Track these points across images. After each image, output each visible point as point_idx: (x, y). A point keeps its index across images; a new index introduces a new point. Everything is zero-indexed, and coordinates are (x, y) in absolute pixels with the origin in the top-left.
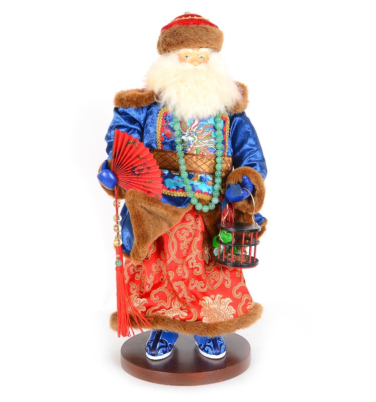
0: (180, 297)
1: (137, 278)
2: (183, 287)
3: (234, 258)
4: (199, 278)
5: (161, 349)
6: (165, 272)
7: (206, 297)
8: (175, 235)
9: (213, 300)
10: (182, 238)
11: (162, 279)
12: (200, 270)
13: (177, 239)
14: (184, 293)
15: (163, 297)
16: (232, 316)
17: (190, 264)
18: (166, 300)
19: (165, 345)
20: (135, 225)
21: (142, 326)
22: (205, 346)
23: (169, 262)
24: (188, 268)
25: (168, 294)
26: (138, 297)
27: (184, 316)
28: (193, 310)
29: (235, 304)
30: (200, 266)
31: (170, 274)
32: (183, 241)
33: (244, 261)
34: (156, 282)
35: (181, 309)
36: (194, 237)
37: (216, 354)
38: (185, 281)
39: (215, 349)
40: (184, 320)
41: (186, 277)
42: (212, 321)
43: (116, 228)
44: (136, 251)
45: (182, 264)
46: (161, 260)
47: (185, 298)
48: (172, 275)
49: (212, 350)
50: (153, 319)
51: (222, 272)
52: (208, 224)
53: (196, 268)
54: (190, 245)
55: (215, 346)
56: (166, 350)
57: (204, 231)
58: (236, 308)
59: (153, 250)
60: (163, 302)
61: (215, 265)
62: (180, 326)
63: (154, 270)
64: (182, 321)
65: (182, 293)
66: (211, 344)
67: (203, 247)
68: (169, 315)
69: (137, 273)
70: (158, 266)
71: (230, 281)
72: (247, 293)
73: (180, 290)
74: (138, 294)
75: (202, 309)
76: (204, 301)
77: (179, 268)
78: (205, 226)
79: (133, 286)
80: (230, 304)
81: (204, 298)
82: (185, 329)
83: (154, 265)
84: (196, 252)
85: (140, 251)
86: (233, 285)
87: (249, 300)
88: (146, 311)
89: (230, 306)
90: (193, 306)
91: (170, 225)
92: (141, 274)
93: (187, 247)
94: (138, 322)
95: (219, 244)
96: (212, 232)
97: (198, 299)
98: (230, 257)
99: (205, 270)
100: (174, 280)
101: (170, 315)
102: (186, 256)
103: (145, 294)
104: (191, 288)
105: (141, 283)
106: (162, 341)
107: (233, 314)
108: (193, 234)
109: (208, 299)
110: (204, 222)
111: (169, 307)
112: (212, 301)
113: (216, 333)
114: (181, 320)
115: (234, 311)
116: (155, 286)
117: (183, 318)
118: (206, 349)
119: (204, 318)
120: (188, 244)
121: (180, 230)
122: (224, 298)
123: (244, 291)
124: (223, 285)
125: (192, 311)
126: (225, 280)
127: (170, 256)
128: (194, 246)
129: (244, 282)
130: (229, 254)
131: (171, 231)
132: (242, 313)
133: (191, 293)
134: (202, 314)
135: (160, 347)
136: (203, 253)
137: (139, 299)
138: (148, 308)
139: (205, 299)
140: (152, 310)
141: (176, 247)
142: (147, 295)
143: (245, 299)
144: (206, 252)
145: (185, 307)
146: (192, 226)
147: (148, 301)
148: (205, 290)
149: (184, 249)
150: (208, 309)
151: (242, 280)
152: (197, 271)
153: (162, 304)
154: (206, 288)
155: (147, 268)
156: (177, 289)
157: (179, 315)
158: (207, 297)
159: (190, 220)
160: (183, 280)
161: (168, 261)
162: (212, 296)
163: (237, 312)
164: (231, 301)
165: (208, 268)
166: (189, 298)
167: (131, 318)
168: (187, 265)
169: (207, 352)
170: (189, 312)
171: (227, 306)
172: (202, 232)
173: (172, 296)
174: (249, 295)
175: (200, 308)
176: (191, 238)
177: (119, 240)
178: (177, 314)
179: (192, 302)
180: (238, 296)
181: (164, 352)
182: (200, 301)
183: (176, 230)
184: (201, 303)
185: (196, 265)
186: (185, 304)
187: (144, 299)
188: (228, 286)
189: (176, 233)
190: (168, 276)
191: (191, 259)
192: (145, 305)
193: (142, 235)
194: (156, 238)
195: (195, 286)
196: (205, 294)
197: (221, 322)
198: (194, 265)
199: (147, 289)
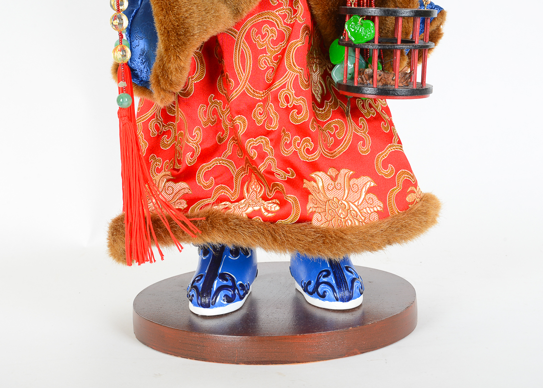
0: (262, 170)
1: (166, 146)
2: (268, 148)
3: (379, 78)
4: (302, 131)
5: (222, 293)
6: (228, 123)
7: (318, 173)
8: (248, 37)
9: (334, 179)
10: (262, 43)
11: (220, 140)
12: (304, 112)
13: (253, 47)
14: (270, 163)
15: (223, 177)
16: (375, 217)
17: (282, 99)
18: (229, 183)
19: (230, 283)
20: (160, 7)
21: (178, 238)
22: (318, 284)
23: (235, 95)
24: (277, 108)
25: (234, 170)
26: (168, 181)
27: (272, 212)
28: (291, 198)
29: (380, 190)
30: (303, 103)
31: (238, 122)
32: (264, 51)
33: (400, 85)
34: (208, 145)
35: (265, 198)
36: (288, 41)
37: (343, 300)
38: (273, 136)
39: (339, 287)
40: (273, 221)
41: (274, 126)
42: (334, 224)
43: (116, 22)
44: (163, 70)
45: (265, 101)
46: (218, 96)
47: (272, 173)
48: (242, 124)
49: (334, 291)
50: (204, 218)
51: (350, 119)
52: (318, 12)
53: (294, 107)
54: (280, 59)
55: (341, 282)
56: (234, 295)
57: (310, 25)
58: (382, 197)
59: (199, 76)
60: (224, 188)
61: (336, 104)
62: (263, 234)
63: (202, 119)
64: (267, 223)
65: (267, 161)
66: (331, 279)
67: (310, 64)
68: (238, 212)
69: (164, 133)
70: (211, 109)
71: (369, 140)
72: (407, 166)
73: (262, 156)
74: (169, 173)
75: (310, 197)
76: (313, 183)
77: (258, 109)
78: (313, 17)
79: (157, 162)
80: (370, 190)
81: (313, 175)
82: (275, 240)
83: (201, 109)
84: (294, 71)
85: (172, 66)
86: (375, 150)
87: (410, 184)
88: (187, 209)
89: (371, 195)
90: (290, 188)
91: (237, 12)
92: (173, 135)
93: (274, 64)
94: (171, 228)
95: (345, 48)
96: (327, 31)
97: (301, 177)
98: (371, 77)
99: (314, 114)
100: (248, 135)
101: (243, 210)
102: (273, 83)
103: (184, 172)
104: (286, 153)
105: (173, 154)
106: (223, 277)
107: (378, 212)
108: (287, 34)
109: (321, 179)
110: (310, 8)
111: (236, 197)
112: (331, 182)
113: (343, 249)
114: (265, 220)
115: (378, 206)
116: (206, 155)
117: (270, 215)
118: (319, 290)
119: (315, 216)
120: (276, 58)
121: (259, 26)
122: (356, 176)
123: (400, 161)
124: (353, 149)
125: (290, 200)
126: (357, 138)
127: (237, 84)
128: (291, 58)
129: (400, 142)
130: (368, 71)
131: (238, 26)
132: (396, 210)
133: (286, 163)
134: (310, 206)
135: (220, 289)
136: (309, 76)
137: (171, 184)
138: (191, 201)
139: (317, 178)
140: (200, 206)
141: (249, 63)
142: (188, 175)
143: (402, 180)
144: (316, 76)
145: (272, 195)
146: (284, 17)
147: (191, 188)
148: (315, 157)
149: (268, 68)
150: (322, 198)
151: (395, 139)
152: (298, 113)
153: (222, 193)
154: (317, 153)
155: (187, 114)
156: (254, 154)
157: (260, 210)
158: (320, 174)
159: (280, 5)
160: (268, 133)
161: (234, 93)
162: (332, 172)
163: (385, 207)
164: (373, 184)
165: (320, 111)
166: (282, 172)
167: (156, 222)
168: (276, 100)
169: (323, 296)
170: (283, 203)
171: (363, 194)
172: (307, 28)
173: (244, 174)
174: (411, 171)
175: (305, 195)
176: (283, 44)
177: (123, 50)
178: (257, 208)
179: (289, 182)
180: (386, 173)
181: (230, 300)
182: (305, 181)
183: (249, 26)
184: (307, 184)
185: (295, 101)
186: (274, 185)
187: (183, 185)
188: (364, 149)
189: (249, 33)
190: (234, 129)
191: (284, 86)
192: (184, 197)
193: (174, 29)
194: (206, 38)
195: (293, 148)
196: (315, 167)
197: (352, 227)
198: (291, 100)
199: (189, 160)
